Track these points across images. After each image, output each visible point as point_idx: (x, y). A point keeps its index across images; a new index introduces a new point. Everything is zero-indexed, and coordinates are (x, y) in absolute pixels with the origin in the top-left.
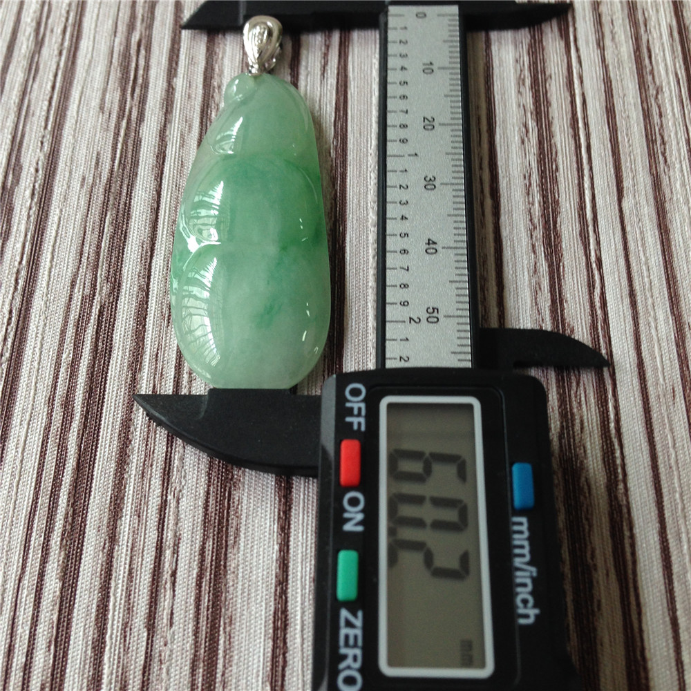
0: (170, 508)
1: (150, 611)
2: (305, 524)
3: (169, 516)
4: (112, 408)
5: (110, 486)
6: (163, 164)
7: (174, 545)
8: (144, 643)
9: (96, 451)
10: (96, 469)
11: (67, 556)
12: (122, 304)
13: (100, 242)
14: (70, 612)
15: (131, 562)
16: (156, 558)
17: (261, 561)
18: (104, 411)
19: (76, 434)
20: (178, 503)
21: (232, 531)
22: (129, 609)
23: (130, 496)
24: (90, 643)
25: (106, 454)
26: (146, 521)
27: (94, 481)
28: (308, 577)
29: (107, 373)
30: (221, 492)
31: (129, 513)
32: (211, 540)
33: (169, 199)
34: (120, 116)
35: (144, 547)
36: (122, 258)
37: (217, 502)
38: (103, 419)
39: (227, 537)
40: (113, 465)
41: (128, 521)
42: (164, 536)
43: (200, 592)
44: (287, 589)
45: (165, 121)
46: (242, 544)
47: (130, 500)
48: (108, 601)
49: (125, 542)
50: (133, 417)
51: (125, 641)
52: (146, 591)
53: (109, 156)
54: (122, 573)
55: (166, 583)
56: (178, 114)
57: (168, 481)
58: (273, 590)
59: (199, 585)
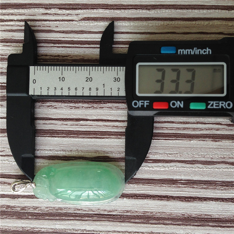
2: (203, 192)
17: (216, 207)
21: (206, 217)
28: (221, 192)
30: (193, 221)
32: (209, 224)
37: (196, 222)
39: (208, 218)
43: (226, 226)
44: (225, 198)
46: (211, 213)
58: (225, 203)
59: (224, 227)
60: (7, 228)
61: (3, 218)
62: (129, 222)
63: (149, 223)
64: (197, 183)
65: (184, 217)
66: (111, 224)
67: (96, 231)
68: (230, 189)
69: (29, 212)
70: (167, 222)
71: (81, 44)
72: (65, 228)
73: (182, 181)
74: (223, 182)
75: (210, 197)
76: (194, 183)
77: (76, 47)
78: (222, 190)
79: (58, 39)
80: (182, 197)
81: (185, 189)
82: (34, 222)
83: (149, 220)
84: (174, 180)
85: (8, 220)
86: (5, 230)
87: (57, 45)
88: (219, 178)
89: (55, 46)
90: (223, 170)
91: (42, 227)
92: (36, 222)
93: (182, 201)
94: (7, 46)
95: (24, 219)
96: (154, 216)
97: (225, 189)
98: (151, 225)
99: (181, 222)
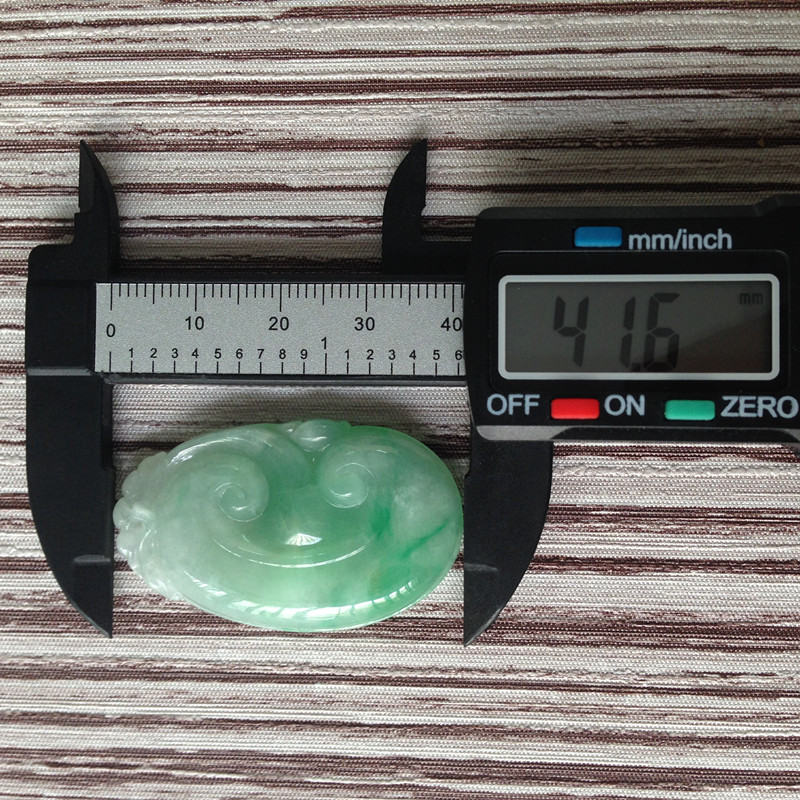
0: (655, 684)
1: (760, 696)
3: (663, 684)
4: (547, 753)
5: (634, 748)
6: (235, 721)
7: (694, 677)
8: (791, 699)
9: (597, 766)
10: (616, 764)
11: (708, 783)
12: (423, 753)
13: (344, 786)
14: (762, 773)
15: (712, 719)
16: (707, 694)
17: (709, 588)
18: (551, 761)
19: (578, 789)
20: (650, 676)
21: (678, 619)
22: (759, 717)
23: (644, 725)
24: (791, 752)
25: (599, 755)
26: (671, 707)
27: (629, 764)
28: (723, 541)
29: (507, 763)
30: (637, 632)
31: (662, 726)
32: (688, 639)
33: (283, 711)
34: (167, 778)
35: (696, 707)
36: (364, 758)
37: (648, 636)
38: (560, 762)
39: (685, 624)
40: (612, 746)
41: (671, 726)
42: (685, 687)
43: (740, 648)
44: (735, 562)
45: (172, 723)
46: (692, 608)
47: (649, 725)
48: (751, 738)
49: (692, 727)
50: (557, 730)
51: (788, 718)
52: (741, 702)
53: (225, 786)
54: (723, 727)
55: (732, 682)
56: (160, 709)
57: (626, 687)
58: (738, 575)
59: (734, 649)
60: (71, 661)
61: (58, 632)
62: (440, 639)
63: (501, 642)
64: (648, 516)
65: (611, 621)
66: (387, 645)
67: (341, 667)
68: (752, 533)
69: (136, 610)
70: (558, 637)
71: (283, 92)
72: (248, 659)
73: (603, 510)
74: (730, 511)
75: (689, 558)
76: (639, 516)
77: (267, 103)
78: (726, 534)
79: (212, 79)
80: (602, 559)
81: (613, 534)
82: (153, 640)
83: (503, 633)
84: (577, 509)
85: (72, 638)
86: (65, 667)
87: (210, 98)
88: (717, 499)
89: (201, 102)
90: (730, 474)
91: (177, 655)
92: (158, 641)
93: (604, 572)
94: (55, 103)
95: (123, 633)
96: (518, 618)
97: (736, 533)
98: (510, 648)
99: (601, 638)
